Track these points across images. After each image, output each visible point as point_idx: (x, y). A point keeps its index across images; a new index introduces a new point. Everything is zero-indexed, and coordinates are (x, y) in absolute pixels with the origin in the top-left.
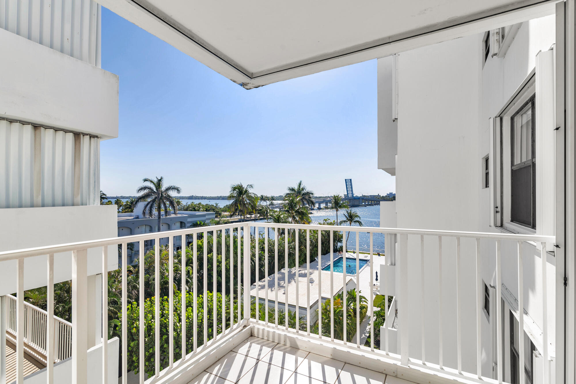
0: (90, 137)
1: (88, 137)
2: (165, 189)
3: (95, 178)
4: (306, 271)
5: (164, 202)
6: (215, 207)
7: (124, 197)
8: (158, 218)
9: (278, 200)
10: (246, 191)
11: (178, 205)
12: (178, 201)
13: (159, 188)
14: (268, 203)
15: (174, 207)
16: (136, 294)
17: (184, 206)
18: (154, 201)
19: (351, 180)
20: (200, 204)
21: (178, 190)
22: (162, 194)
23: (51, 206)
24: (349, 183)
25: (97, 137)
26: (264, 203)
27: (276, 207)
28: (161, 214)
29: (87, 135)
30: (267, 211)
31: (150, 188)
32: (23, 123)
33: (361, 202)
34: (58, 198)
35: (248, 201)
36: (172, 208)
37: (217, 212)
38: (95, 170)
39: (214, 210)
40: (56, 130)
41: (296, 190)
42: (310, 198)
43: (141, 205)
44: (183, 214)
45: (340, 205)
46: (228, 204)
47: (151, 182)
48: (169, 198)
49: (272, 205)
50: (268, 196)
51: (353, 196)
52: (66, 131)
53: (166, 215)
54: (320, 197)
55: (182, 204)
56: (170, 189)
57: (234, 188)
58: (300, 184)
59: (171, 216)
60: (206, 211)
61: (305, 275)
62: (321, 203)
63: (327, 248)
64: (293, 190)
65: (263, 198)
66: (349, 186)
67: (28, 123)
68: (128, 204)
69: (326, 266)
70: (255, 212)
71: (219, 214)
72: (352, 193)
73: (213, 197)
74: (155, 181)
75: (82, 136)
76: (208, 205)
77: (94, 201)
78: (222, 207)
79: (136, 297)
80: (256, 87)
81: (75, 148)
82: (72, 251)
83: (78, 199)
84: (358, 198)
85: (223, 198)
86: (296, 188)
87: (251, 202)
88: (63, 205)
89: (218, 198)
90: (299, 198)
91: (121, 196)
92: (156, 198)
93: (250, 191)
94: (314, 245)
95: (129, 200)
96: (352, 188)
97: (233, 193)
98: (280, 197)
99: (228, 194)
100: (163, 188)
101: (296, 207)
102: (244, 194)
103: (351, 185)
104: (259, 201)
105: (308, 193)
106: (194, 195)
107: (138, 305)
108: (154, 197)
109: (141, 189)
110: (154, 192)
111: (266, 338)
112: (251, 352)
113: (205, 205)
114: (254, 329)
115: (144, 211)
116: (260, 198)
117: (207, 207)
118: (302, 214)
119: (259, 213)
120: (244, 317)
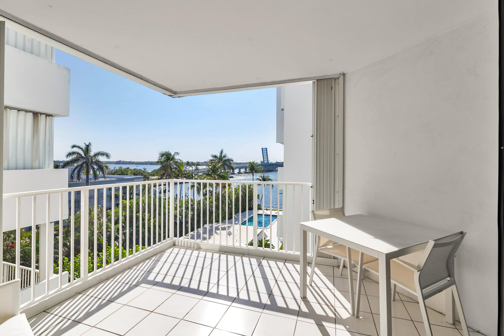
0: (46, 116)
1: (45, 115)
2: (93, 154)
3: (49, 148)
4: (225, 226)
5: (92, 166)
6: (143, 171)
8: (86, 181)
9: (203, 165)
10: (173, 158)
11: (107, 170)
12: (106, 166)
13: (88, 153)
14: (194, 168)
15: (103, 171)
16: (66, 251)
17: (112, 170)
18: (82, 165)
19: (266, 149)
20: (128, 168)
21: (107, 155)
22: (91, 159)
23: (14, 169)
24: (265, 151)
25: (51, 116)
26: (189, 169)
27: (201, 172)
29: (44, 114)
30: (192, 175)
31: (78, 153)
33: (275, 168)
34: (20, 164)
35: (175, 166)
37: (145, 176)
39: (142, 174)
40: (18, 111)
41: (218, 157)
42: (230, 164)
44: (111, 178)
45: (256, 170)
46: (156, 169)
47: (79, 147)
48: (98, 163)
49: (197, 170)
50: (194, 162)
51: (268, 162)
52: (27, 111)
53: (95, 179)
54: (240, 163)
55: (109, 168)
56: (99, 154)
57: (162, 154)
58: (222, 152)
59: (99, 180)
60: (134, 174)
61: (224, 229)
62: (242, 168)
63: (244, 207)
64: (216, 157)
65: (188, 164)
66: (265, 154)
69: (243, 221)
70: (182, 176)
71: (147, 178)
72: (268, 160)
73: (141, 162)
74: (84, 147)
75: (39, 115)
76: (136, 169)
77: (49, 165)
78: (150, 172)
79: (66, 253)
80: (179, 97)
81: (34, 124)
83: (36, 164)
84: (273, 164)
85: (151, 163)
86: (218, 155)
87: (178, 167)
88: (24, 169)
89: (146, 163)
90: (220, 164)
93: (177, 157)
96: (267, 155)
97: (161, 158)
98: (205, 163)
99: (156, 160)
100: (92, 154)
101: (218, 172)
102: (171, 160)
103: (267, 153)
104: (185, 166)
105: (229, 160)
106: (122, 160)
107: (69, 260)
108: (82, 162)
109: (70, 154)
110: (82, 157)
111: (183, 245)
112: (173, 252)
113: (132, 169)
114: (176, 241)
115: (72, 175)
116: (186, 164)
117: (135, 172)
118: (223, 178)
119: (185, 177)
120: (170, 237)
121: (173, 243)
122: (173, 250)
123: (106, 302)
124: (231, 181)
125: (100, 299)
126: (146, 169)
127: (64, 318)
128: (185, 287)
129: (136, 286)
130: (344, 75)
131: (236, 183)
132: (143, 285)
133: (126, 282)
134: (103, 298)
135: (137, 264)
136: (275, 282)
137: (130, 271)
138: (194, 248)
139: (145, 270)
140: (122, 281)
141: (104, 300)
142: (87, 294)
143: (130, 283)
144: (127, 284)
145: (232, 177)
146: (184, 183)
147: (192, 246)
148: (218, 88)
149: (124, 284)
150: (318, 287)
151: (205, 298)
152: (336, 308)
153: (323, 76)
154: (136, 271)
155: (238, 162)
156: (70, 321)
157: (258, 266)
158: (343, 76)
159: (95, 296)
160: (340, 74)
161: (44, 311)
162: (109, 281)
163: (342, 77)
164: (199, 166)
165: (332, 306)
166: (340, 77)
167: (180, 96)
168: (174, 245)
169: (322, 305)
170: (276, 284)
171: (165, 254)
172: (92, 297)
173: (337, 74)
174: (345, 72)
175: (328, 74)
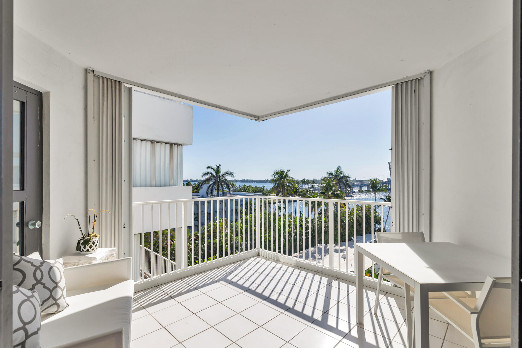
1: (177, 145)
3: (180, 170)
5: (221, 184)
6: (263, 189)
7: (193, 180)
9: (318, 183)
10: (286, 175)
11: (233, 187)
12: (233, 184)
13: (218, 173)
14: (310, 185)
15: (229, 188)
17: (238, 188)
18: (214, 183)
20: (250, 186)
21: (232, 175)
22: (220, 178)
23: (159, 186)
25: (181, 145)
26: (305, 186)
27: (315, 190)
28: (220, 194)
29: (176, 144)
30: (307, 193)
31: (211, 174)
32: (147, 140)
34: (163, 182)
35: (288, 184)
36: (228, 190)
37: (264, 193)
38: (180, 165)
39: (261, 192)
40: (161, 143)
41: (333, 174)
42: (347, 181)
43: (205, 187)
44: (236, 194)
45: (378, 189)
46: (272, 187)
47: (212, 168)
48: (225, 181)
49: (313, 188)
50: (310, 179)
52: (166, 143)
53: (223, 195)
54: (362, 181)
55: (236, 186)
56: (226, 174)
57: (276, 172)
58: (338, 169)
60: (255, 192)
62: (362, 186)
64: (330, 174)
65: (304, 182)
67: (149, 140)
68: (195, 186)
70: (296, 194)
71: (266, 195)
73: (262, 180)
74: (215, 168)
75: (174, 145)
76: (257, 187)
77: (180, 183)
78: (269, 189)
81: (170, 153)
82: (182, 203)
83: (172, 183)
85: (268, 181)
86: (334, 172)
88: (165, 186)
90: (335, 182)
91: (191, 180)
92: (216, 181)
93: (291, 175)
94: (351, 225)
95: (196, 183)
97: (275, 176)
99: (270, 178)
100: (221, 174)
101: (332, 190)
102: (285, 178)
104: (301, 184)
105: (345, 177)
106: (246, 179)
108: (214, 180)
109: (205, 174)
110: (214, 176)
111: (265, 256)
112: (255, 261)
113: (254, 187)
114: (260, 252)
115: (207, 192)
116: (301, 182)
117: (256, 189)
118: (338, 196)
119: (299, 195)
120: (256, 248)
121: (257, 254)
122: (256, 259)
123: (193, 288)
124: (346, 200)
125: (190, 285)
126: (265, 186)
127: (166, 293)
128: (252, 290)
129: (217, 281)
130: (431, 73)
131: (354, 203)
132: (222, 282)
133: (211, 278)
134: (192, 286)
135: (224, 266)
136: (337, 303)
137: (217, 270)
138: (274, 260)
139: (227, 271)
140: (209, 277)
141: (192, 287)
142: (184, 281)
143: (213, 279)
144: (211, 279)
145: (351, 196)
146: (298, 201)
147: (273, 258)
148: (293, 108)
149: (209, 279)
150: (383, 318)
151: (264, 302)
152: (393, 343)
153: (403, 79)
154: (221, 270)
155: (360, 179)
156: (168, 296)
157: (327, 285)
158: (429, 74)
159: (188, 283)
160: (425, 72)
161: (156, 286)
162: (201, 275)
163: (428, 76)
164: (315, 184)
165: (389, 339)
166: (425, 76)
167: (264, 119)
168: (258, 255)
169: (378, 336)
170: (336, 305)
171: (248, 261)
172: (186, 283)
173: (420, 74)
174: (431, 70)
175: (409, 75)
